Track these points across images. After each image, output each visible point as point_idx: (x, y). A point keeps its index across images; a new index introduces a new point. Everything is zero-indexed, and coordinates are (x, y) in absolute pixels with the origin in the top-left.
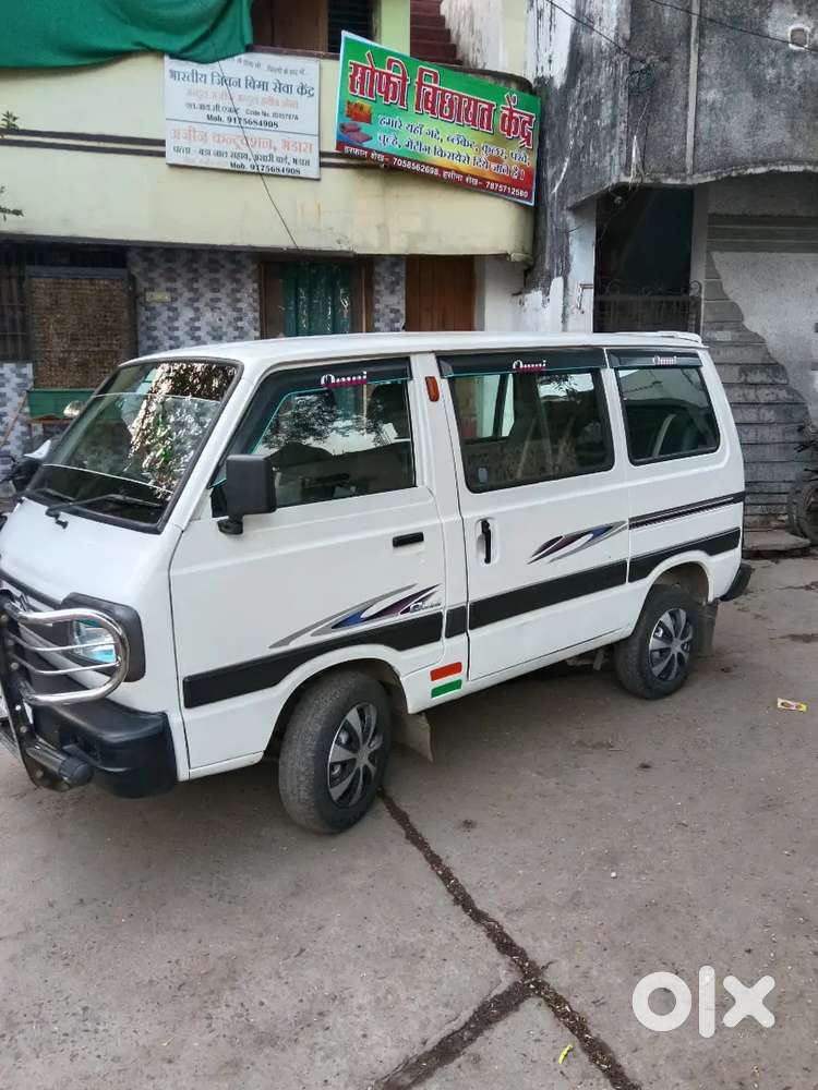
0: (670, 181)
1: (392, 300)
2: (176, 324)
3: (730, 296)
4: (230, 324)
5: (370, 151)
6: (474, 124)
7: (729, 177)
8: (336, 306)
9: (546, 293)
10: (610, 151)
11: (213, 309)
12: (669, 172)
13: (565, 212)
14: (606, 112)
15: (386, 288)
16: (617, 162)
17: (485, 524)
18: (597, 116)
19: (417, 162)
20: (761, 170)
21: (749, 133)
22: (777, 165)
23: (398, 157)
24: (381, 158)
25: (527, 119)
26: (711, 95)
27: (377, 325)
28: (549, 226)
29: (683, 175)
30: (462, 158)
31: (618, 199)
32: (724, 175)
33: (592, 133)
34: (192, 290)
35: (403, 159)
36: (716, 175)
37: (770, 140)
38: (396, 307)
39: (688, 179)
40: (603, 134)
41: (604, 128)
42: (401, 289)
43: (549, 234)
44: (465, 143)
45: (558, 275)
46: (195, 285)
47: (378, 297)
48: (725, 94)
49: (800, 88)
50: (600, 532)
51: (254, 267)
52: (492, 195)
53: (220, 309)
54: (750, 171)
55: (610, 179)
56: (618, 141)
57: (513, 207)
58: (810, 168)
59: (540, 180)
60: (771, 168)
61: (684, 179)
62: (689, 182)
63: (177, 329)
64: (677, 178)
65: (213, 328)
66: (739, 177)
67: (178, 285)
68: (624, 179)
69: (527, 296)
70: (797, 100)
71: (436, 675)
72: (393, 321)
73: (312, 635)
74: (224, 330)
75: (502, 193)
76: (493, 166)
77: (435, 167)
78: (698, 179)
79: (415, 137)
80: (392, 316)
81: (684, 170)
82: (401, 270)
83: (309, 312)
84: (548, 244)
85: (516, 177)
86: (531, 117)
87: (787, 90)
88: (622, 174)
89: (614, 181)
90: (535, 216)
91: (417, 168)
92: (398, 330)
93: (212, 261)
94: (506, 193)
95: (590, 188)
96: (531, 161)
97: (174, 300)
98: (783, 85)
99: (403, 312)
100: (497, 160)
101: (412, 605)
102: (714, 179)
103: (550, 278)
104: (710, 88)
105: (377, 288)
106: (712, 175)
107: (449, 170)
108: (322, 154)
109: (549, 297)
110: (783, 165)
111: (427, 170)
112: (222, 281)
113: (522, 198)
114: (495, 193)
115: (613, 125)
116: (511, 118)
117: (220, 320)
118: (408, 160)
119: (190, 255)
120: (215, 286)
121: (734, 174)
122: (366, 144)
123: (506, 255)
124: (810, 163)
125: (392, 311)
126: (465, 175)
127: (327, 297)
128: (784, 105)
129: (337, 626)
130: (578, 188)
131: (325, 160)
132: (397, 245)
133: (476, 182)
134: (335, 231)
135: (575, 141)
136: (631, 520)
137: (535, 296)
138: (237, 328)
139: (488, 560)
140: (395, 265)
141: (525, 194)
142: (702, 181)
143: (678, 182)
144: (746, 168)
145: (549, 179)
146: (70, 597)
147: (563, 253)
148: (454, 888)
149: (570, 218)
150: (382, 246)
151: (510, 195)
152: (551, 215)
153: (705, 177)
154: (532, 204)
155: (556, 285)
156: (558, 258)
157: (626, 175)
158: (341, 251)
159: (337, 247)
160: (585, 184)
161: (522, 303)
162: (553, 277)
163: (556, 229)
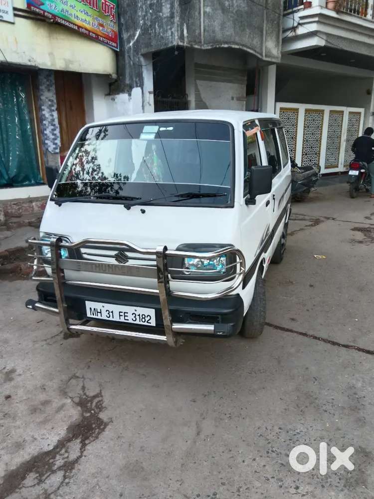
0: (196, 47)
1: (49, 95)
3: (204, 100)
5: (44, 11)
6: (90, 5)
7: (216, 48)
8: (18, 96)
9: (130, 95)
10: (171, 29)
12: (196, 42)
13: (140, 56)
14: (166, 11)
15: (46, 88)
16: (176, 34)
17: (274, 195)
18: (161, 11)
19: (67, 21)
20: (226, 46)
21: (221, 29)
23: (59, 17)
24: (50, 16)
25: (112, 6)
26: (208, 9)
28: (127, 61)
29: (201, 44)
30: (87, 23)
31: (176, 53)
32: (214, 46)
33: (157, 19)
35: (61, 18)
36: (212, 46)
37: (228, 33)
38: (52, 98)
39: (203, 46)
40: (164, 21)
41: (165, 18)
42: (53, 88)
43: (127, 66)
44: (87, 13)
45: (137, 86)
47: (42, 93)
48: (213, 10)
49: (236, 12)
50: (283, 196)
52: (101, 44)
54: (223, 46)
55: (172, 42)
56: (176, 25)
57: (110, 50)
58: (241, 47)
59: (121, 39)
60: (230, 45)
61: (201, 46)
62: (203, 48)
64: (198, 45)
66: (220, 48)
68: (181, 44)
69: (117, 96)
70: (235, 17)
72: (51, 106)
73: (259, 249)
75: (105, 43)
76: (101, 28)
77: (76, 25)
78: (206, 47)
79: (65, 7)
80: (50, 103)
81: (200, 42)
82: (52, 78)
83: (3, 99)
84: (127, 71)
85: (111, 36)
86: (114, 6)
87: (232, 12)
88: (179, 41)
89: (175, 43)
90: (118, 56)
91: (67, 24)
94: (107, 43)
95: (155, 46)
96: (116, 29)
98: (231, 10)
99: (55, 101)
100: (102, 25)
101: (268, 232)
102: (211, 47)
103: (131, 88)
104: (207, 6)
105: (40, 87)
107: (82, 28)
108: (15, 9)
109: (132, 97)
110: (233, 45)
111: (71, 26)
113: (115, 47)
114: (102, 43)
115: (172, 16)
116: (106, 5)
118: (63, 19)
121: (218, 46)
122: (42, 7)
123: (110, 75)
124: (241, 45)
125: (50, 100)
126: (89, 31)
127: (12, 91)
128: (231, 19)
129: (261, 245)
130: (148, 45)
131: (16, 12)
132: (60, 66)
133: (94, 36)
134: (26, 54)
135: (144, 22)
137: (122, 97)
139: (274, 211)
140: (49, 76)
141: (114, 44)
142: (208, 48)
143: (199, 47)
144: (221, 44)
145: (125, 39)
146: (181, 246)
147: (140, 76)
148: (325, 341)
149: (142, 59)
150: (52, 65)
151: (109, 44)
152: (129, 57)
153: (208, 46)
154: (118, 50)
155: (137, 91)
156: (136, 78)
157: (181, 42)
158: (31, 66)
159: (29, 64)
160: (154, 43)
161: (113, 99)
162: (134, 87)
163: (134, 64)
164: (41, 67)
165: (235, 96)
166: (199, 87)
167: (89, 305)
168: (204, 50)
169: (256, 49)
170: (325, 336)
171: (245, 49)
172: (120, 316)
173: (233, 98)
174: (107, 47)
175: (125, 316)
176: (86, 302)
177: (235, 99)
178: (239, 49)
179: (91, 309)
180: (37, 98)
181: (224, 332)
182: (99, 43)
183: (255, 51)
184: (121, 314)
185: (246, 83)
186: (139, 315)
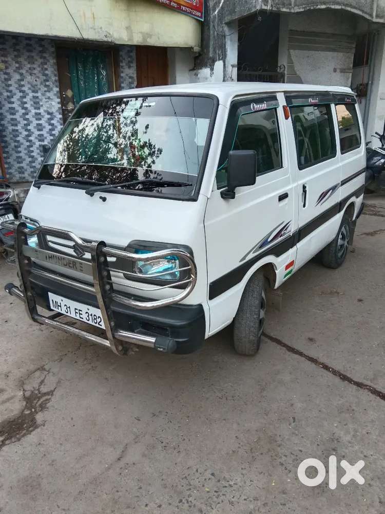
0: (284, 10)
1: (129, 72)
2: (10, 82)
3: (297, 73)
4: (41, 83)
7: (309, 10)
8: (99, 74)
9: (212, 69)
11: (31, 74)
12: (284, 4)
13: (224, 25)
15: (126, 65)
17: (304, 187)
20: (323, 7)
22: (330, 5)
27: (122, 85)
28: (212, 32)
29: (290, 7)
32: (308, 8)
34: (17, 62)
36: (304, 8)
38: (132, 75)
39: (292, 9)
42: (134, 65)
43: (212, 37)
45: (219, 60)
46: (19, 59)
47: (122, 70)
50: (334, 188)
51: (53, 49)
53: (35, 74)
54: (319, 7)
55: (255, 7)
57: (194, 20)
58: (343, 7)
59: (206, 7)
60: (328, 6)
61: (290, 9)
62: (292, 11)
63: (11, 85)
64: (287, 8)
65: (32, 86)
66: (315, 10)
67: (9, 59)
68: (264, 7)
69: (200, 71)
71: (287, 267)
72: (130, 83)
73: (253, 253)
74: (39, 87)
75: (189, 13)
78: (297, 10)
80: (130, 80)
81: (290, 5)
82: (133, 54)
83: (85, 77)
84: (211, 43)
85: (195, 4)
88: (263, 5)
89: (258, 8)
90: (203, 27)
92: (133, 88)
93: (28, 45)
94: (190, 13)
95: (241, 11)
97: (7, 68)
99: (136, 78)
101: (283, 233)
102: (303, 10)
103: (214, 61)
105: (121, 64)
106: (303, 8)
109: (214, 72)
110: (332, 5)
112: (36, 57)
113: (199, 16)
114: (185, 13)
117: (36, 81)
119: (14, 41)
120: (31, 60)
121: (312, 8)
123: (192, 48)
124: (344, 5)
125: (130, 77)
126: (171, 1)
127: (93, 69)
129: (261, 247)
130: (233, 12)
132: (137, 40)
133: (175, 5)
134: (103, 29)
136: (341, 182)
137: (206, 71)
138: (46, 86)
139: (304, 206)
140: (129, 52)
141: (199, 14)
142: (299, 11)
143: (288, 10)
144: (317, 6)
145: (211, 6)
146: (133, 243)
147: (223, 48)
148: (335, 373)
149: (226, 29)
150: (129, 40)
151: (192, 14)
152: (214, 26)
153: (300, 8)
154: (203, 20)
155: (219, 65)
156: (219, 50)
157: (265, 5)
158: (107, 42)
159: (105, 39)
160: (237, 9)
161: (196, 75)
162: (216, 61)
163: (217, 34)
164: (117, 42)
165: (339, 67)
166: (294, 58)
167: (52, 296)
168: (294, 13)
169: (363, 9)
170: (338, 367)
171: (349, 9)
172: (76, 313)
173: (335, 70)
174: (190, 16)
175: (80, 314)
176: (49, 293)
177: (338, 71)
178: (342, 9)
179: (53, 300)
180: (118, 76)
181: (164, 349)
182: (182, 13)
183: (363, 11)
184: (77, 311)
185: (354, 51)
186: (91, 315)
